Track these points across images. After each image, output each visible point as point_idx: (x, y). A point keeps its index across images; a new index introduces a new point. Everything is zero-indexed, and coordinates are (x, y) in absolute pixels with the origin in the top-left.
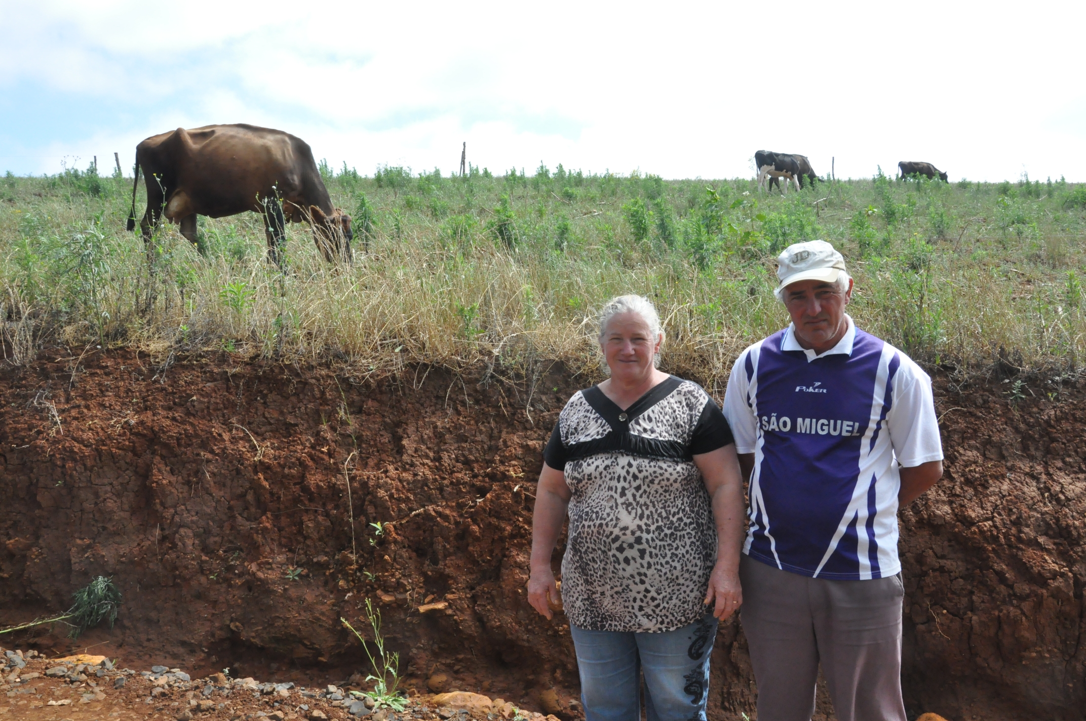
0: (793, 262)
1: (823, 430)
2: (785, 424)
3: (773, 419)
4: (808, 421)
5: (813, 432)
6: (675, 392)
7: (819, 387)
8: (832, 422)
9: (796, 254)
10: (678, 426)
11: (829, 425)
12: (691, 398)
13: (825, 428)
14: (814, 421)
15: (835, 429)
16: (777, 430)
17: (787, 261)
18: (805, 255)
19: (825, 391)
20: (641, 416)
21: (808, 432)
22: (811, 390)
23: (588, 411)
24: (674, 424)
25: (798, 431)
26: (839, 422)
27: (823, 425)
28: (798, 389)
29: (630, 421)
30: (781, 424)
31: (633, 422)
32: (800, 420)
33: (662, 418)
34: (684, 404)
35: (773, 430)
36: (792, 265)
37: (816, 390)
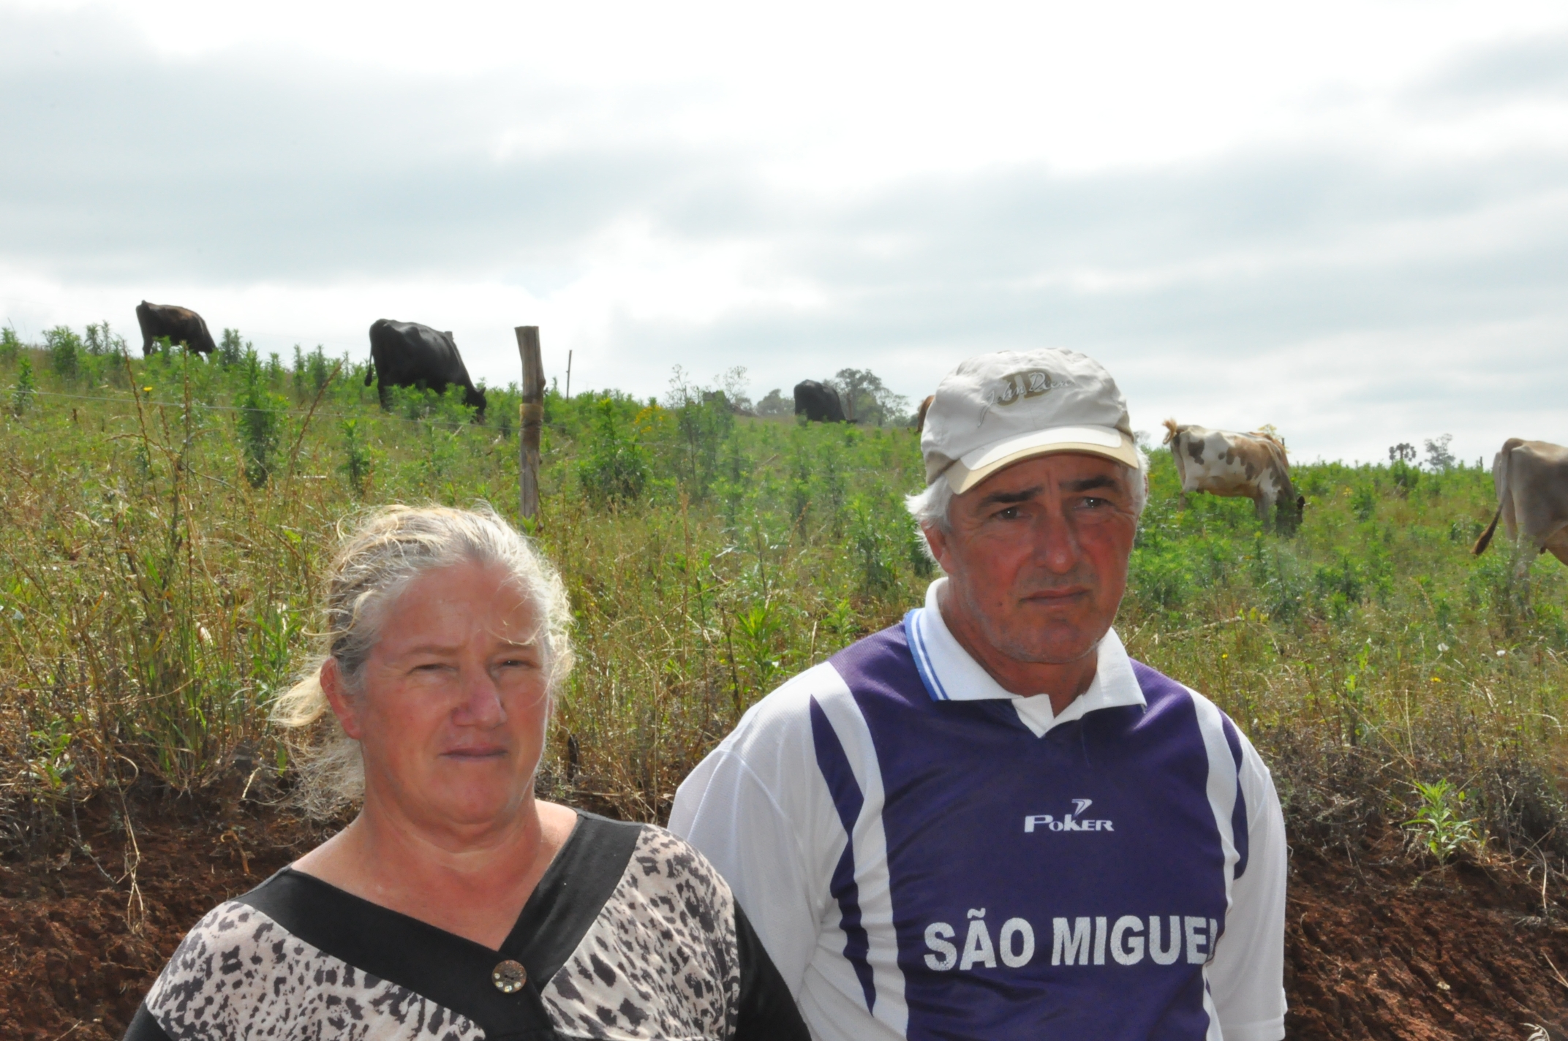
0: (1001, 402)
1: (1128, 950)
2: (1017, 939)
3: (978, 929)
4: (1083, 923)
5: (1099, 960)
6: (633, 867)
7: (1088, 814)
8: (1155, 921)
9: (1010, 379)
10: (698, 987)
11: (1145, 933)
12: (694, 882)
13: (1135, 942)
14: (1102, 922)
15: (1165, 946)
16: (991, 964)
17: (978, 399)
18: (1037, 382)
19: (1109, 826)
20: (569, 964)
21: (1084, 961)
22: (1069, 824)
23: (332, 977)
24: (680, 980)
25: (1055, 961)
26: (1174, 920)
27: (1128, 933)
28: (1030, 824)
29: (542, 986)
30: (1005, 944)
31: (550, 990)
32: (1060, 924)
33: (639, 963)
34: (681, 906)
35: (979, 965)
36: (997, 410)
37: (1086, 825)
